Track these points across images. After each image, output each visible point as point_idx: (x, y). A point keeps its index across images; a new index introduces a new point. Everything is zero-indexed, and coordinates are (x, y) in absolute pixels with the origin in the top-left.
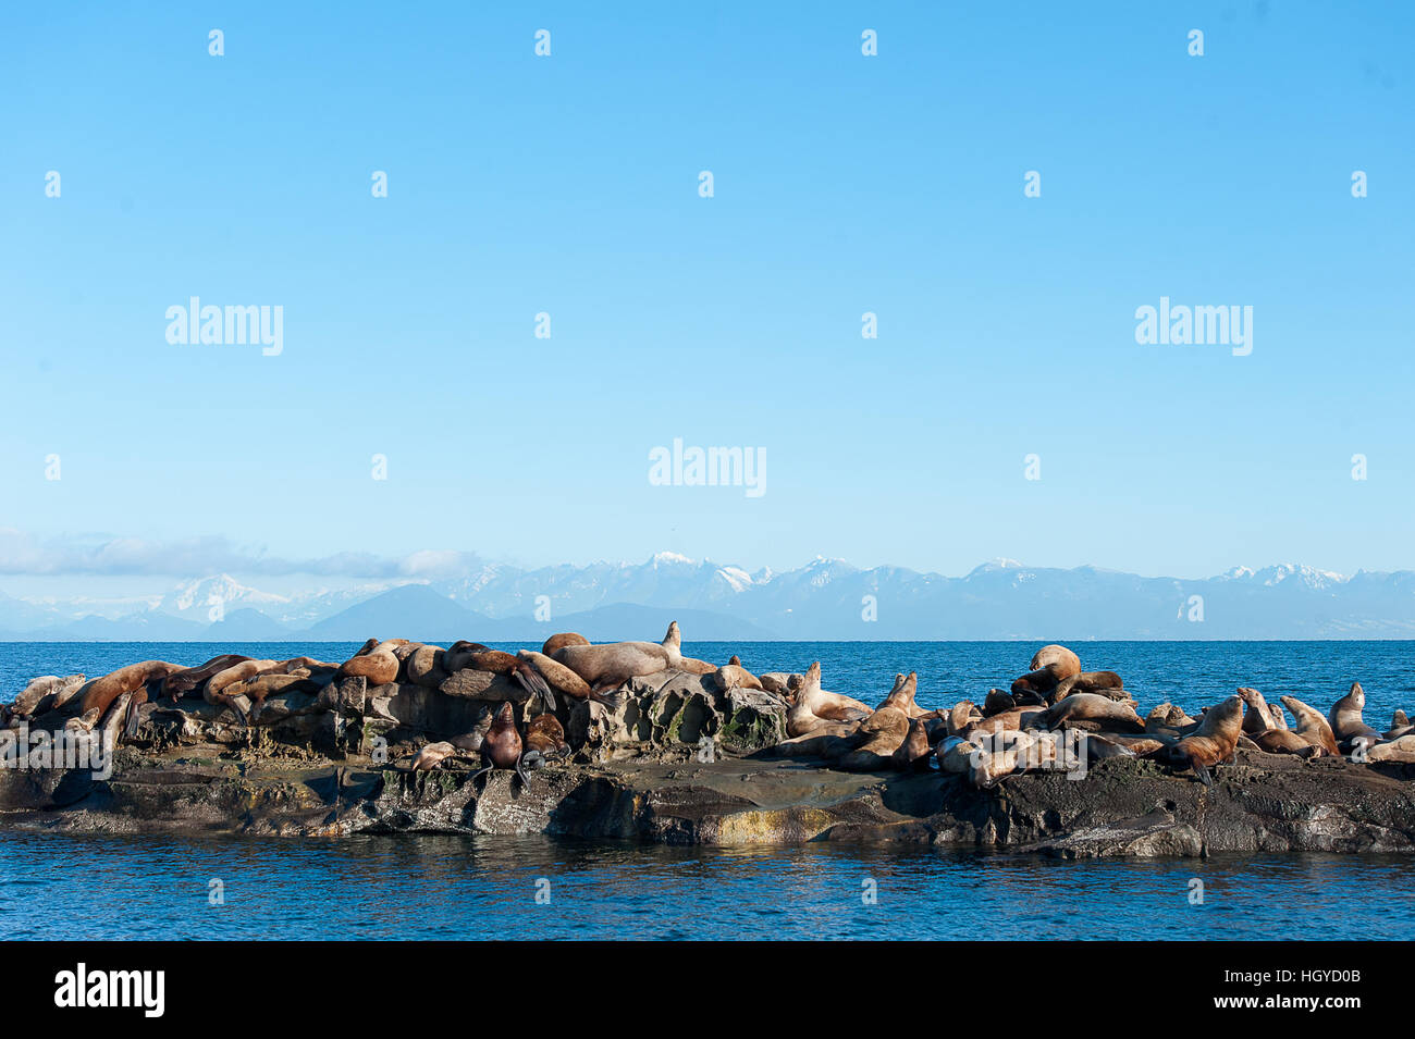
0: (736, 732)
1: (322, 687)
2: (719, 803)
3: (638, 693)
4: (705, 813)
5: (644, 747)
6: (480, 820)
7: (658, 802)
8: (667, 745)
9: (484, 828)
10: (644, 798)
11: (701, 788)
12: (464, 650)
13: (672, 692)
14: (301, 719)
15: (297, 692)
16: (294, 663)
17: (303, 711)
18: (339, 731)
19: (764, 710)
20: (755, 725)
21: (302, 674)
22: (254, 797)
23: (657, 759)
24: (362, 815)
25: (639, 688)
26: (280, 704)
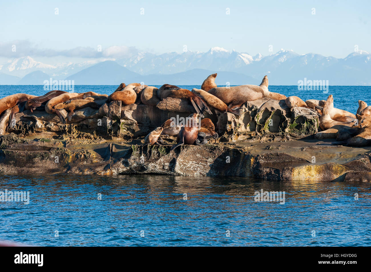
0: (296, 127)
1: (100, 106)
2: (291, 161)
3: (250, 109)
4: (285, 166)
5: (253, 134)
6: (177, 169)
7: (263, 161)
8: (263, 133)
9: (179, 172)
10: (256, 159)
11: (283, 154)
12: (168, 88)
13: (266, 108)
14: (91, 120)
15: (89, 108)
16: (86, 95)
17: (92, 117)
18: (109, 126)
19: (310, 117)
20: (305, 125)
21: (90, 99)
22: (71, 157)
23: (259, 140)
24: (122, 165)
25: (250, 106)
26: (81, 114)
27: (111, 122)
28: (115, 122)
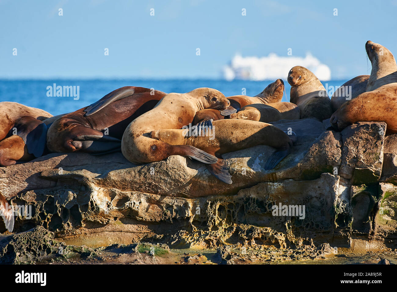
27: (348, 192)
28: (363, 192)
